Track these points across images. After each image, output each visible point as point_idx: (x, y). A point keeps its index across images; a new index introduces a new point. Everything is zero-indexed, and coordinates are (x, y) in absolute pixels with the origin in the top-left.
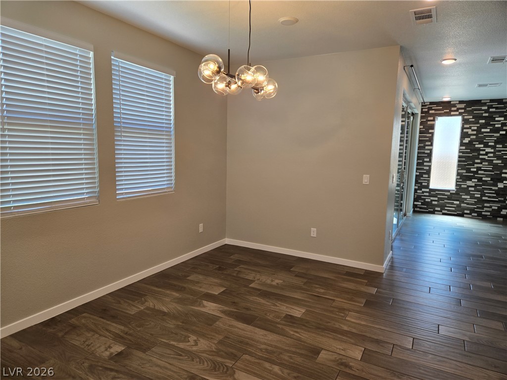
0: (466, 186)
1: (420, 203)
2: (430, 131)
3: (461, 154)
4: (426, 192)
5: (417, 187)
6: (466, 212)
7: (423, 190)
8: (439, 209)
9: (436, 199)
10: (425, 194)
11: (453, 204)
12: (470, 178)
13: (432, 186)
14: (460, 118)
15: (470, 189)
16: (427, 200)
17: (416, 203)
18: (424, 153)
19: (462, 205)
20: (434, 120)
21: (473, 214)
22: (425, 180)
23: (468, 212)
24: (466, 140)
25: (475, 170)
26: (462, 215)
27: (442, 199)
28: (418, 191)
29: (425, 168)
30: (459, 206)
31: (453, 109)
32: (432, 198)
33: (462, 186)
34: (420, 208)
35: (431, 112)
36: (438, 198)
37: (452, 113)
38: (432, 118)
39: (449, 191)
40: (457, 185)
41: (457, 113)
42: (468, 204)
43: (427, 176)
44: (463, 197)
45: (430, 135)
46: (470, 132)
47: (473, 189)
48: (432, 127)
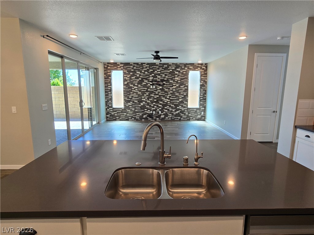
0: (128, 105)
1: (109, 116)
2: (109, 78)
3: (124, 90)
4: (111, 110)
5: (107, 108)
6: (129, 118)
7: (110, 109)
8: (118, 118)
9: (116, 113)
10: (111, 111)
11: (123, 114)
12: (129, 101)
13: (114, 107)
14: (122, 72)
15: (130, 107)
16: (112, 114)
17: (107, 116)
18: (108, 89)
19: (128, 115)
20: (110, 72)
21: (132, 119)
22: (110, 103)
23: (130, 118)
24: (126, 83)
25: (131, 97)
26: (128, 120)
27: (119, 113)
28: (108, 110)
29: (109, 97)
30: (126, 115)
31: (118, 67)
32: (114, 113)
33: (127, 106)
34: (110, 118)
35: (108, 68)
36: (117, 112)
37: (118, 69)
38: (109, 71)
39: (121, 108)
40: (124, 105)
41: (120, 69)
42: (130, 114)
43: (111, 101)
44: (127, 111)
45: (110, 80)
46: (127, 79)
47: (131, 107)
48: (110, 76)
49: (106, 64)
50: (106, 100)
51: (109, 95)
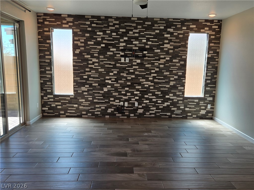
0: (81, 91)
1: (47, 109)
2: (48, 41)
3: (75, 64)
4: (51, 98)
5: (43, 94)
6: (83, 113)
7: (48, 96)
8: (63, 112)
9: (60, 104)
10: (51, 100)
11: (73, 107)
12: (83, 85)
13: (56, 92)
14: (70, 31)
15: (85, 93)
16: (52, 105)
17: (44, 109)
18: (45, 62)
19: (80, 107)
20: (49, 31)
21: (89, 114)
22: (48, 87)
23: (85, 113)
24: (77, 51)
25: (86, 77)
26: (80, 116)
27: (65, 104)
28: (45, 98)
29: (48, 76)
30: (77, 108)
31: (64, 22)
32: (57, 103)
33: (79, 91)
34: (48, 113)
35: (46, 23)
36: (62, 103)
37: (64, 26)
38: (47, 29)
39: (68, 96)
40: (74, 91)
41: (67, 26)
42: (84, 106)
43: (50, 83)
44: (80, 100)
45: (48, 45)
46: (80, 44)
47: (86, 93)
48: (49, 38)
49: (40, 16)
50: (42, 81)
51: (47, 72)
